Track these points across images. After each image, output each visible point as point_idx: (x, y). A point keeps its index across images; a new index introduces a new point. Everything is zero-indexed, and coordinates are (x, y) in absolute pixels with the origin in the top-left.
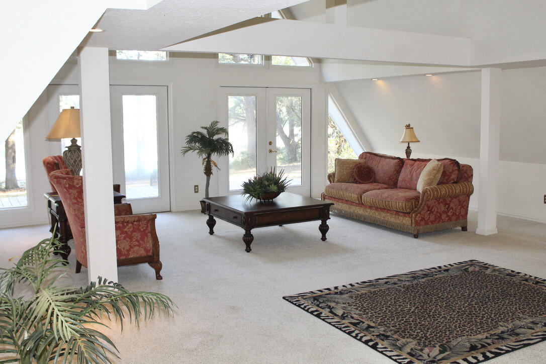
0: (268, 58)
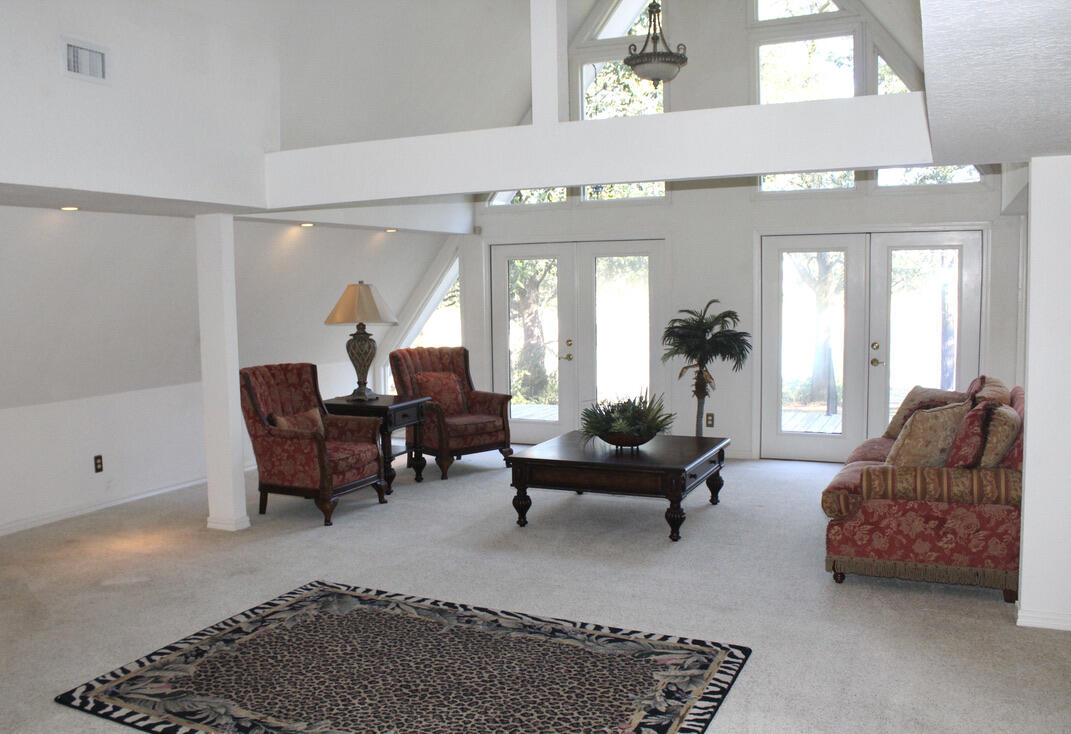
0: (865, 175)
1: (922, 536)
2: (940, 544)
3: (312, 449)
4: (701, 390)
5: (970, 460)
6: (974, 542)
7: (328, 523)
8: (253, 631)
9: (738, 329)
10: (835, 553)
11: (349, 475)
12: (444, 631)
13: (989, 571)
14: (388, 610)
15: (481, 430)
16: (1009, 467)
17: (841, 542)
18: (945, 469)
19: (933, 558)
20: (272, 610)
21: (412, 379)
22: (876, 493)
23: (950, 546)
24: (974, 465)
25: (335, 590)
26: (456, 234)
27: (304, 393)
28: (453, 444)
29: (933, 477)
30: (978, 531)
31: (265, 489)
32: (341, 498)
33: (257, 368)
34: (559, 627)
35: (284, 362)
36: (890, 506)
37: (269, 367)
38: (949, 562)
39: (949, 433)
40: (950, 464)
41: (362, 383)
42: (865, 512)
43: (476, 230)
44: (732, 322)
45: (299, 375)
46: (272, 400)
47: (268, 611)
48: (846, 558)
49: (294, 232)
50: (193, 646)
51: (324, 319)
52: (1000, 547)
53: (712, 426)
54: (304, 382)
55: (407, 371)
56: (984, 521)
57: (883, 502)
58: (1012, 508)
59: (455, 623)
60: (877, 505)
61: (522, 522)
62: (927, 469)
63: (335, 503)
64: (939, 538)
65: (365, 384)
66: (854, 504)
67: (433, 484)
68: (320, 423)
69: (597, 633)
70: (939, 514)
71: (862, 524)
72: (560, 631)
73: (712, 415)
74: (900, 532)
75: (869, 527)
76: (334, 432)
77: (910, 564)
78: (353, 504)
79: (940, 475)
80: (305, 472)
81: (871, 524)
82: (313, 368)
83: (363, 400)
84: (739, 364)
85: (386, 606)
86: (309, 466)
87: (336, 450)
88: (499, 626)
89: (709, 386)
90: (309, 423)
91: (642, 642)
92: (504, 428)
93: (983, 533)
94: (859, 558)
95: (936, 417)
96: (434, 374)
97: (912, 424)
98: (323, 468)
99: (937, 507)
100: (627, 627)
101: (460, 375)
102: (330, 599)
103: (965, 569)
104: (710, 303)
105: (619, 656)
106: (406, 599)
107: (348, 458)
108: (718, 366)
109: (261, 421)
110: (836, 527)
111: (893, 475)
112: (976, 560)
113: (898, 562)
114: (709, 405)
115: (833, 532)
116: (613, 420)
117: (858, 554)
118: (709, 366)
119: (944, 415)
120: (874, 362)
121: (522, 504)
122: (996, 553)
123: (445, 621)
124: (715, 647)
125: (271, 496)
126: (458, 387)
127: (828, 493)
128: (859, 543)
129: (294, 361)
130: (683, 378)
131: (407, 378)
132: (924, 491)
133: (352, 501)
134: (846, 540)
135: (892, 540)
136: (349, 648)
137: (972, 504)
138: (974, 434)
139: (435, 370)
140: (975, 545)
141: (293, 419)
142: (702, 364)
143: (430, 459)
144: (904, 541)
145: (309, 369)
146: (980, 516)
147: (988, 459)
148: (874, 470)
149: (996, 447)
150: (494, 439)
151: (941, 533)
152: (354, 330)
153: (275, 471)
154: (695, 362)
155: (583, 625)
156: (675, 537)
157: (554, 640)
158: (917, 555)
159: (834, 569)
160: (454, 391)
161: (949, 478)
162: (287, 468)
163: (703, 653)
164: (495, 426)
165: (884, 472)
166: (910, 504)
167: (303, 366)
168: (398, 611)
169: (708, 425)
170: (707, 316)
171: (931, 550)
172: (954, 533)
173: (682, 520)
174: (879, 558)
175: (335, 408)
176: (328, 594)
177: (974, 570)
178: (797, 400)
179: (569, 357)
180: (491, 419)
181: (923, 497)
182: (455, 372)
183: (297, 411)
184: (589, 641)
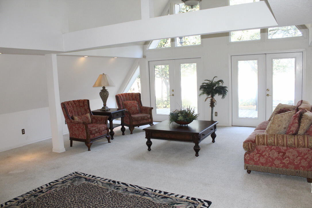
1: (277, 158)
2: (284, 161)
3: (84, 127)
4: (212, 105)
5: (294, 132)
6: (296, 161)
7: (89, 150)
8: (46, 192)
9: (224, 86)
10: (247, 164)
11: (96, 135)
12: (107, 192)
13: (301, 171)
14: (93, 184)
15: (143, 119)
16: (308, 135)
17: (249, 160)
18: (285, 135)
19: (281, 166)
20: (56, 183)
21: (122, 103)
22: (261, 143)
23: (287, 162)
24: (296, 134)
25: (80, 175)
26: (138, 58)
27: (85, 109)
28: (134, 123)
29: (280, 138)
30: (297, 157)
31: (72, 139)
32: (93, 142)
33: (69, 101)
34: (147, 192)
35: (79, 99)
36: (266, 148)
37: (74, 101)
38: (287, 168)
39: (287, 122)
40: (287, 133)
41: (105, 105)
42: (257, 150)
43: (144, 57)
44: (221, 84)
45: (84, 103)
46: (74, 112)
47: (55, 184)
48: (251, 165)
49: (82, 59)
50: (23, 198)
51: (93, 86)
52: (305, 163)
53: (217, 116)
54: (85, 105)
55: (121, 101)
56: (299, 153)
57: (263, 146)
58: (310, 149)
59: (113, 189)
60: (261, 147)
61: (149, 149)
62: (279, 135)
63: (91, 144)
64: (284, 159)
65: (106, 105)
66: (254, 146)
67: (127, 136)
68: (90, 118)
69: (159, 194)
70: (283, 151)
71: (256, 154)
72: (147, 193)
73: (217, 112)
74: (270, 157)
75: (259, 155)
76: (94, 121)
77: (273, 168)
78: (100, 143)
79: (283, 137)
80: (82, 134)
81: (259, 154)
82: (88, 101)
83: (105, 110)
84: (223, 97)
85: (93, 182)
86: (83, 132)
87: (93, 127)
88: (127, 191)
89: (214, 104)
90: (86, 118)
91: (173, 198)
92: (151, 118)
93: (299, 158)
94: (256, 166)
95: (282, 117)
96: (130, 101)
97: (273, 119)
98: (87, 133)
99: (283, 148)
100: (170, 192)
101: (138, 101)
102: (77, 179)
103: (293, 170)
104: (214, 77)
105: (164, 204)
106: (101, 179)
107: (96, 129)
108: (217, 97)
109: (69, 118)
110: (247, 155)
111: (267, 137)
112: (297, 167)
113: (269, 167)
114: (215, 109)
115: (246, 156)
116: (179, 116)
117: (255, 164)
118: (214, 97)
119: (285, 115)
120: (268, 95)
121: (149, 144)
122: (304, 165)
123: (110, 188)
124: (199, 201)
125: (73, 142)
126: (137, 105)
127: (245, 142)
128: (255, 160)
129: (82, 99)
130: (206, 101)
131: (121, 103)
132: (278, 143)
133: (100, 142)
134: (251, 159)
135: (267, 159)
136: (73, 199)
137: (295, 147)
138: (295, 123)
139: (130, 100)
140: (296, 162)
141: (80, 117)
142: (212, 97)
143: (126, 128)
144: (271, 160)
145: (87, 101)
146: (298, 152)
147: (301, 132)
148: (260, 135)
149: (304, 127)
150: (147, 121)
151: (284, 157)
152: (102, 89)
153: (73, 134)
154: (210, 96)
155: (156, 190)
156: (197, 155)
157: (143, 197)
158: (275, 165)
159: (247, 169)
160: (136, 106)
161: (286, 139)
162: (77, 133)
163: (193, 203)
164: (148, 117)
165: (264, 136)
166: (273, 147)
167: (85, 100)
168: (96, 184)
169: (216, 116)
170: (213, 82)
171: (281, 163)
172: (289, 158)
173: (199, 150)
174: (262, 166)
175: (95, 113)
176: (77, 176)
177: (296, 171)
178: (251, 105)
179: (173, 95)
180: (147, 115)
181: (277, 145)
182: (136, 100)
183: (82, 114)
184: (155, 198)
